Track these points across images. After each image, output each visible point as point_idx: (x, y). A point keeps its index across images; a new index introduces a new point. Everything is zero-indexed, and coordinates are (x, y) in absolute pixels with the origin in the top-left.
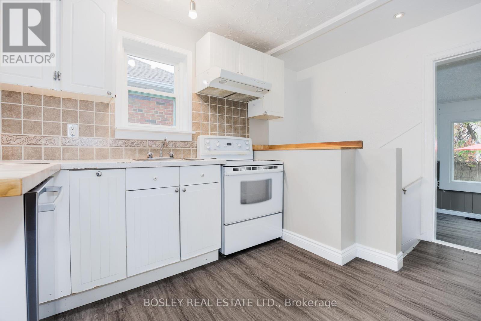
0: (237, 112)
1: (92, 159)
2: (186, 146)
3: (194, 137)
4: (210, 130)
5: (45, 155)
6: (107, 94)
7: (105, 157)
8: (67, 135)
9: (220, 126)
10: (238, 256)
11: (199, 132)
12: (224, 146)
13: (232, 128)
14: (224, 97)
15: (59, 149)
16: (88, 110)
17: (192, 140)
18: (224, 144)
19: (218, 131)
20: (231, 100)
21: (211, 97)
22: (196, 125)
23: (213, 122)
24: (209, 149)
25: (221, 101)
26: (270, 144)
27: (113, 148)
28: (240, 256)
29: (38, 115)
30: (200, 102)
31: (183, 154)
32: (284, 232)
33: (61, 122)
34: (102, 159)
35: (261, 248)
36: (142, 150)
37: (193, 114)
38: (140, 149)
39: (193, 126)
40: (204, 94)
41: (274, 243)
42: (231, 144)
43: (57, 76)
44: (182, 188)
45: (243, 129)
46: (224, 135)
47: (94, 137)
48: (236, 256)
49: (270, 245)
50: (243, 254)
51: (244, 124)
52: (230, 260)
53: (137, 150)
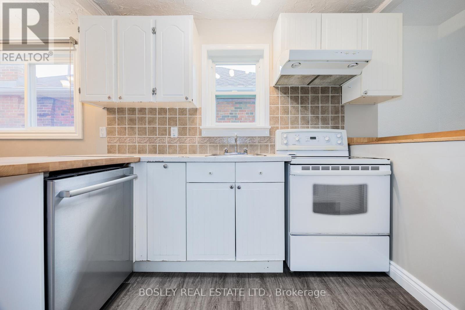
0: (326, 100)
1: (186, 153)
2: (263, 142)
3: (272, 131)
4: (290, 124)
5: (159, 151)
6: (185, 100)
7: (194, 152)
8: (170, 135)
9: (303, 118)
10: (309, 276)
11: (277, 127)
12: (307, 140)
13: (319, 119)
14: (308, 85)
15: (165, 146)
16: (183, 115)
17: (270, 135)
18: (306, 138)
19: (300, 124)
20: (317, 86)
21: (292, 88)
22: (273, 119)
23: (294, 115)
24: (286, 144)
25: (304, 90)
26: (380, 136)
27: (200, 144)
28: (312, 279)
29: (155, 122)
30: (278, 94)
31: (260, 149)
32: (391, 267)
33: (167, 126)
34: (192, 153)
35: (347, 278)
36: (223, 146)
37: (270, 108)
38: (221, 145)
39: (270, 120)
40: (282, 85)
41: (373, 278)
42: (315, 137)
43: (154, 92)
44: (237, 185)
45: (334, 119)
46: (308, 128)
47: (187, 136)
48: (307, 277)
49: (363, 279)
50: (316, 278)
51: (337, 112)
52: (296, 280)
53: (218, 146)
